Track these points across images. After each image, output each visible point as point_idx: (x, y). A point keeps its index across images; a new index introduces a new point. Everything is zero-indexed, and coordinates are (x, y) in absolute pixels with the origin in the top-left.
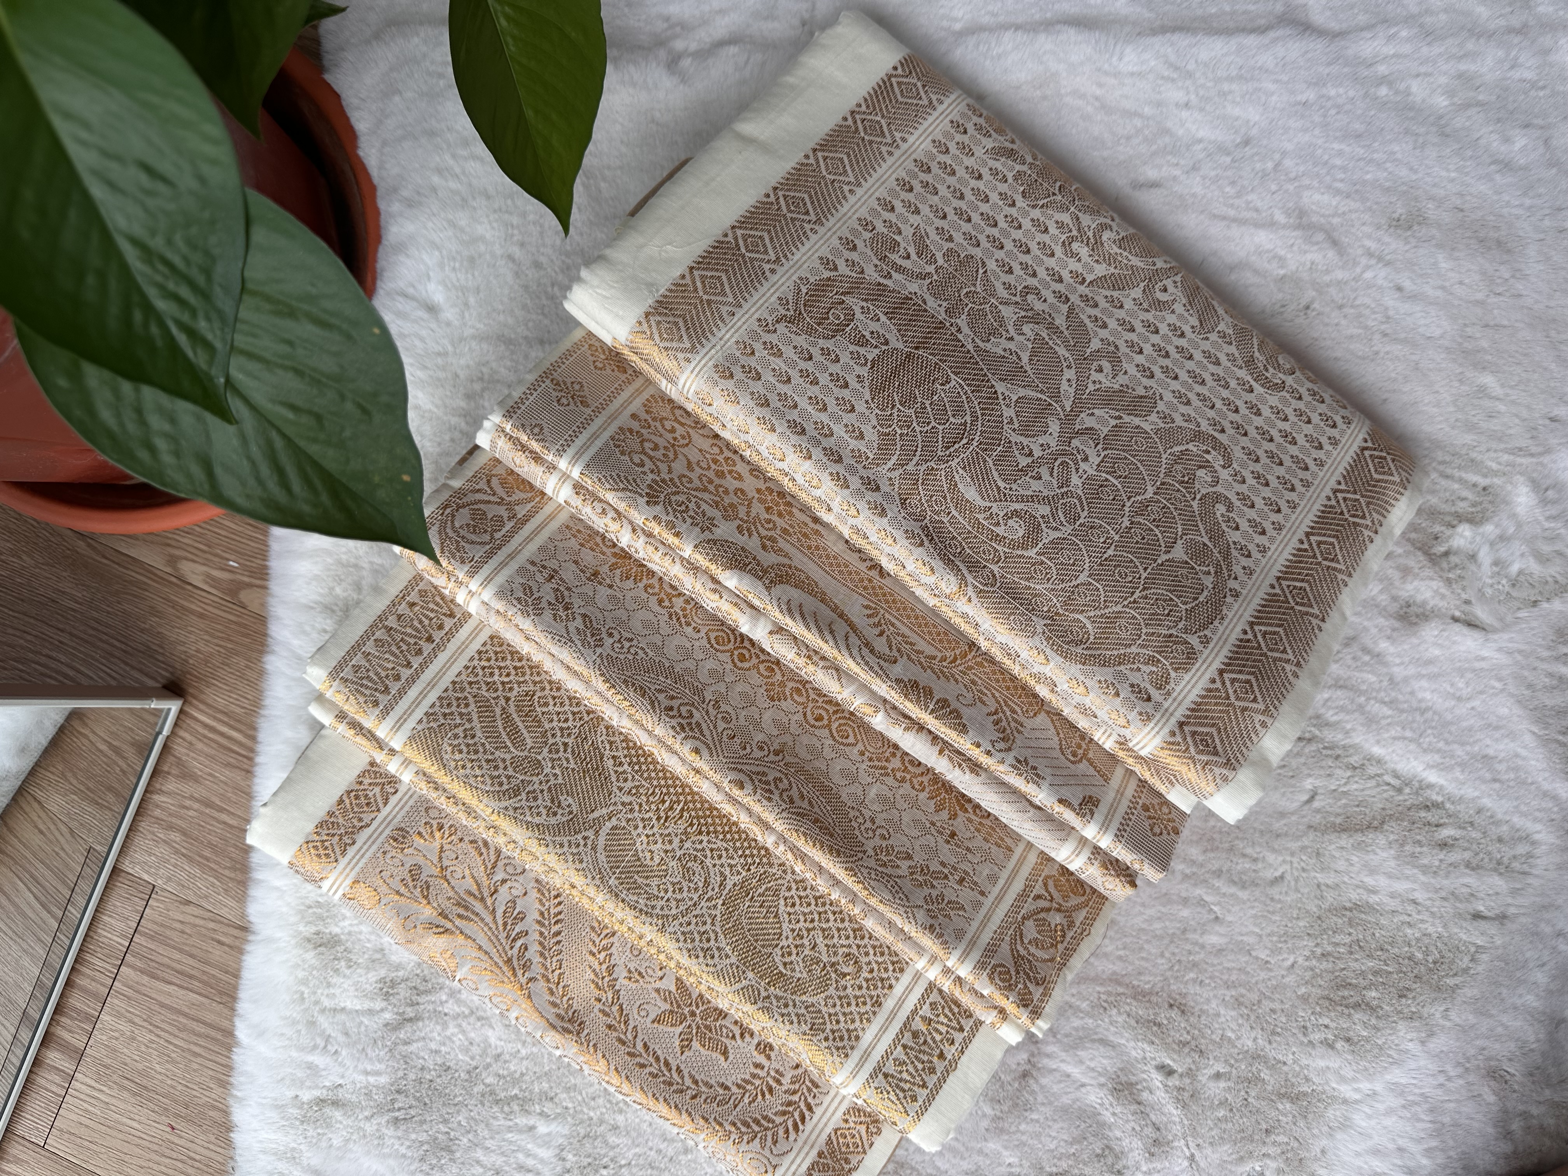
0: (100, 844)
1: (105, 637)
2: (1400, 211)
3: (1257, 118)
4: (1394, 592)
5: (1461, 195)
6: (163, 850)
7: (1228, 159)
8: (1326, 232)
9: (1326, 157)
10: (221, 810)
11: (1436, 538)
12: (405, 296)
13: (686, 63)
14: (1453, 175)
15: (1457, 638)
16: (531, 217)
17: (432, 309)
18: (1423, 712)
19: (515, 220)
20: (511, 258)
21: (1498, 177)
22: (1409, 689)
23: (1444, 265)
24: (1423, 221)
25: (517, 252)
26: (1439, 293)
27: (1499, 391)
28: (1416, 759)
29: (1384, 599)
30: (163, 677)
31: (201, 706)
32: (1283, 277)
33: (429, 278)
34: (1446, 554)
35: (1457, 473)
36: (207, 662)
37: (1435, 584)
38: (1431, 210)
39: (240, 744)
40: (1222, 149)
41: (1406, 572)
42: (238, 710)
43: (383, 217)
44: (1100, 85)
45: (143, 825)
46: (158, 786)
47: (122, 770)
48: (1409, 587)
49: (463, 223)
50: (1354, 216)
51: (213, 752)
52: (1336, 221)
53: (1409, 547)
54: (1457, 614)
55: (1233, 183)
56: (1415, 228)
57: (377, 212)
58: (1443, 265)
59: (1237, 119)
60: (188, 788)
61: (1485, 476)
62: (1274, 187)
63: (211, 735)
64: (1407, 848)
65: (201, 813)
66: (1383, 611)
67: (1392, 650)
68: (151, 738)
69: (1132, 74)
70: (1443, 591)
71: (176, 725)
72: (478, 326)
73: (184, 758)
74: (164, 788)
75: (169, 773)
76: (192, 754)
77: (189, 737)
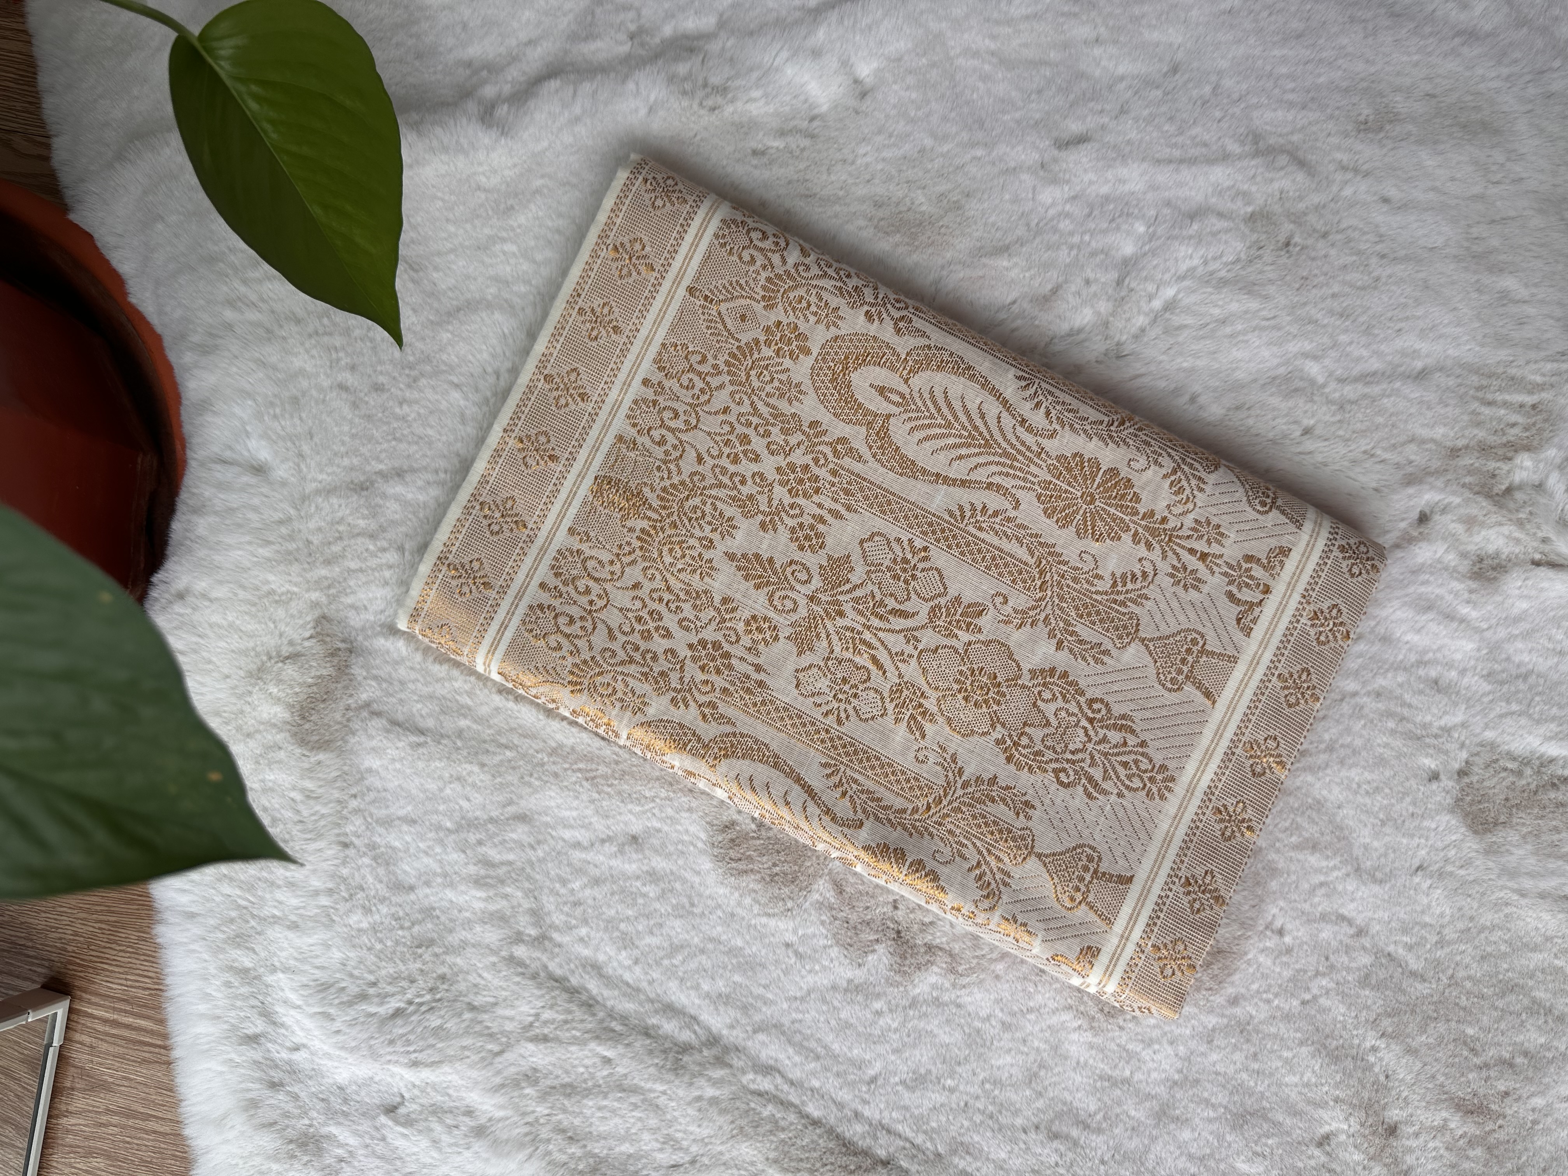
2: (1366, 112)
3: (1180, 40)
4: (1461, 548)
5: (1429, 79)
7: (1159, 93)
8: (1288, 152)
9: (1268, 68)
10: (148, 1117)
11: (1494, 476)
12: (224, 462)
13: (502, 111)
14: (1416, 58)
15: (1545, 585)
16: (357, 333)
17: (259, 470)
18: (1525, 677)
19: (338, 341)
20: (343, 387)
21: (1465, 50)
22: (1503, 656)
23: (1429, 161)
24: (1396, 118)
25: (349, 378)
26: (1431, 195)
27: (1524, 293)
28: (1530, 733)
29: (1451, 558)
30: (39, 974)
31: (94, 999)
32: (1252, 214)
33: (248, 435)
34: (1509, 490)
35: (1499, 397)
36: (89, 944)
37: (1506, 530)
38: (1400, 103)
39: (152, 1033)
40: (1149, 83)
41: (1470, 522)
42: (140, 993)
43: (176, 371)
44: (993, 37)
45: (57, 1158)
46: (63, 1107)
47: (16, 1095)
48: (1477, 539)
49: (274, 359)
50: (1314, 129)
51: (121, 1050)
52: (1295, 138)
53: (1468, 494)
54: (1537, 556)
55: (1171, 119)
56: (1388, 127)
57: (170, 368)
58: (1429, 163)
59: (1157, 45)
60: (100, 1101)
61: (1530, 393)
62: (1218, 114)
63: (114, 1031)
64: (1544, 837)
65: (124, 1127)
66: (1453, 572)
67: (1474, 614)
68: (42, 1053)
69: (1027, 18)
70: (1517, 534)
71: (68, 1028)
72: (320, 477)
73: (88, 1066)
74: (71, 1108)
75: (73, 1089)
76: (96, 1059)
77: (86, 1039)
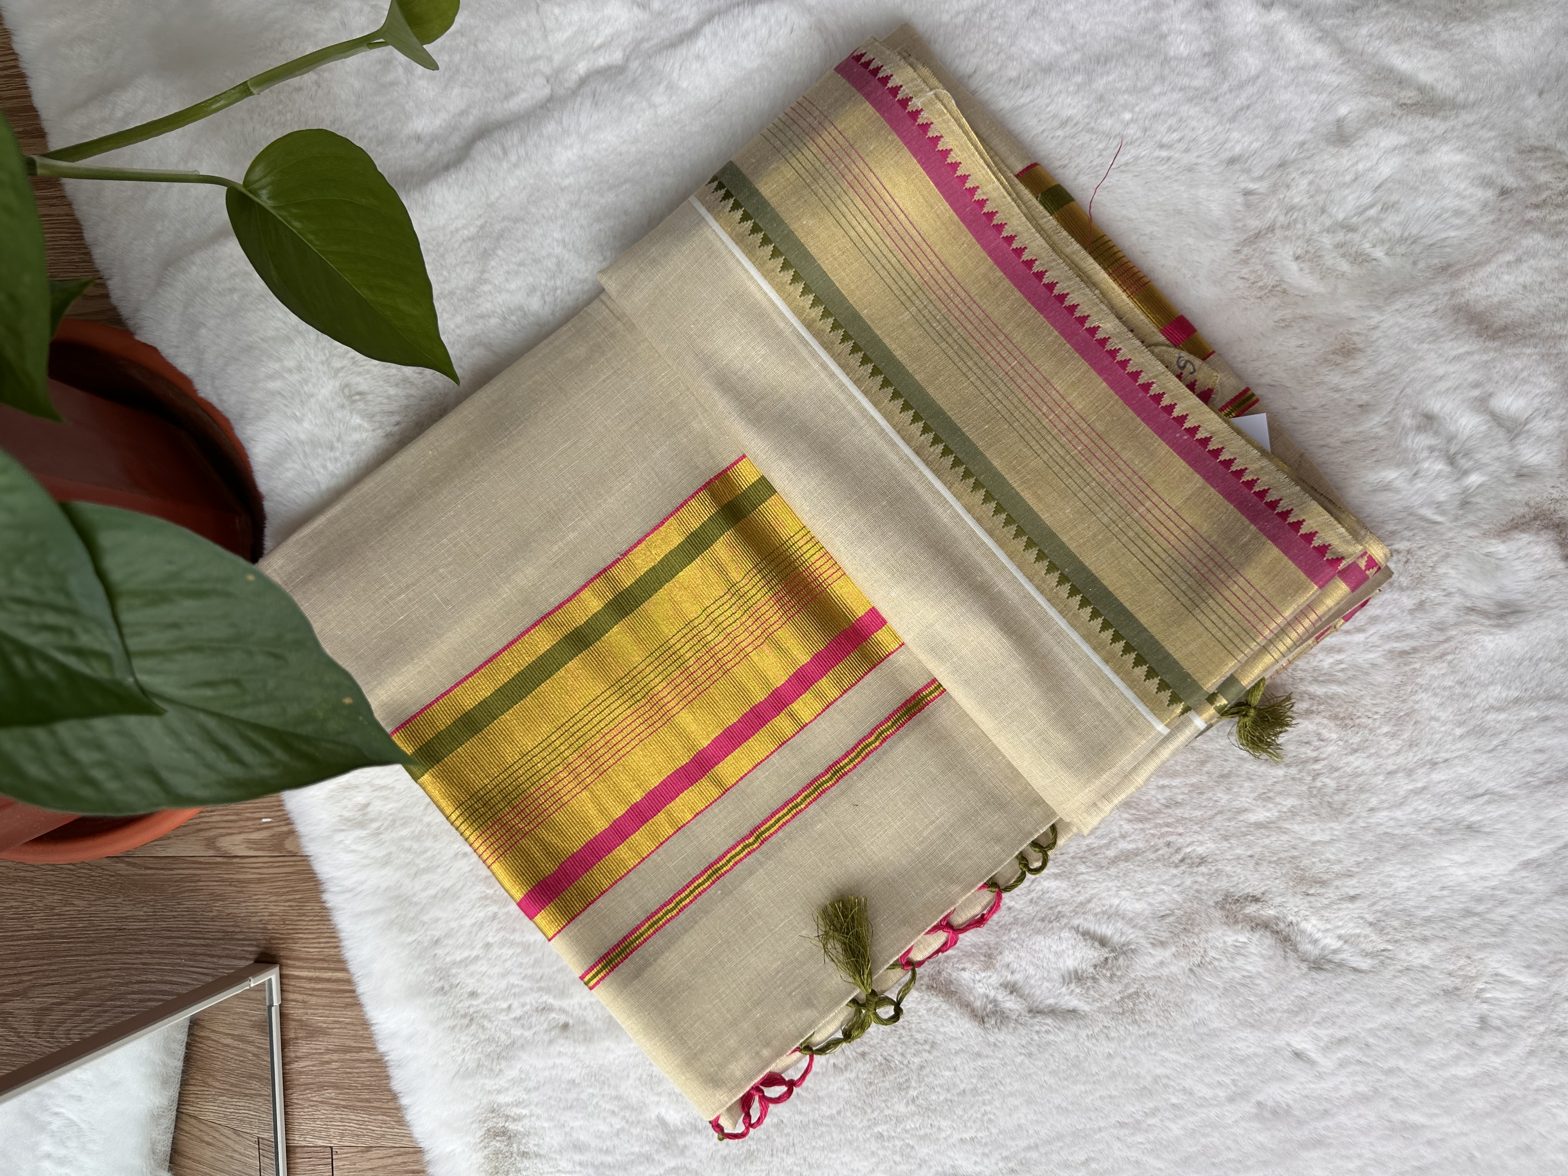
0: (265, 1131)
1: (181, 941)
6: (324, 1111)
10: (360, 1050)
30: (251, 952)
31: (298, 964)
36: (284, 920)
45: (295, 1097)
46: (292, 1055)
47: (254, 1055)
51: (328, 1001)
60: (321, 1044)
63: (319, 986)
65: (343, 1061)
68: (266, 1014)
71: (282, 991)
73: (304, 1018)
74: (298, 1054)
75: (297, 1038)
76: (309, 1011)
77: (299, 997)
